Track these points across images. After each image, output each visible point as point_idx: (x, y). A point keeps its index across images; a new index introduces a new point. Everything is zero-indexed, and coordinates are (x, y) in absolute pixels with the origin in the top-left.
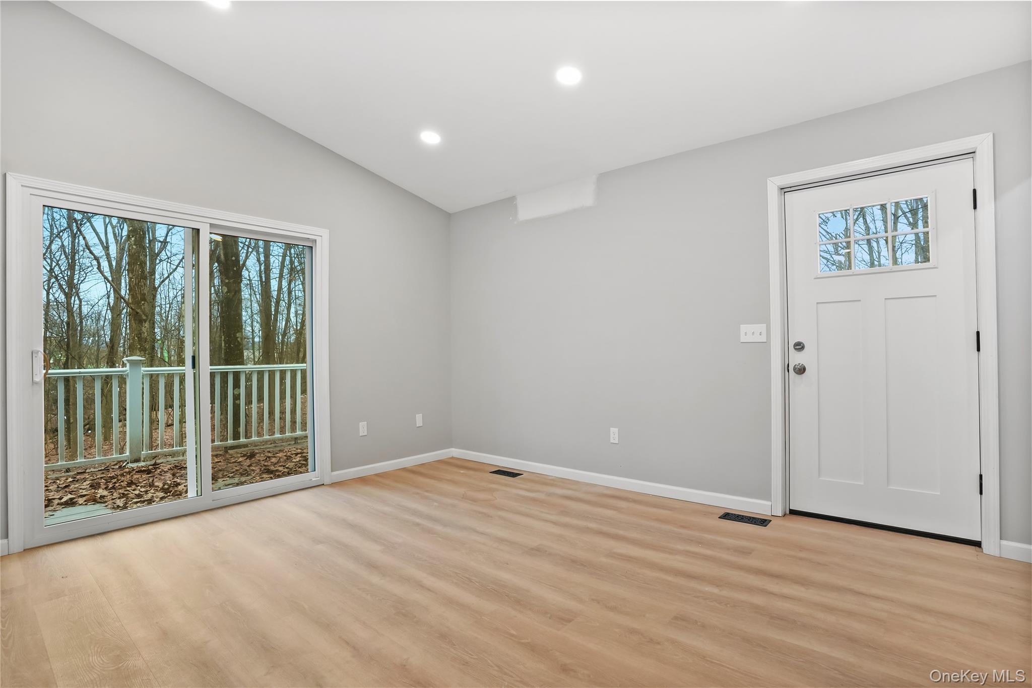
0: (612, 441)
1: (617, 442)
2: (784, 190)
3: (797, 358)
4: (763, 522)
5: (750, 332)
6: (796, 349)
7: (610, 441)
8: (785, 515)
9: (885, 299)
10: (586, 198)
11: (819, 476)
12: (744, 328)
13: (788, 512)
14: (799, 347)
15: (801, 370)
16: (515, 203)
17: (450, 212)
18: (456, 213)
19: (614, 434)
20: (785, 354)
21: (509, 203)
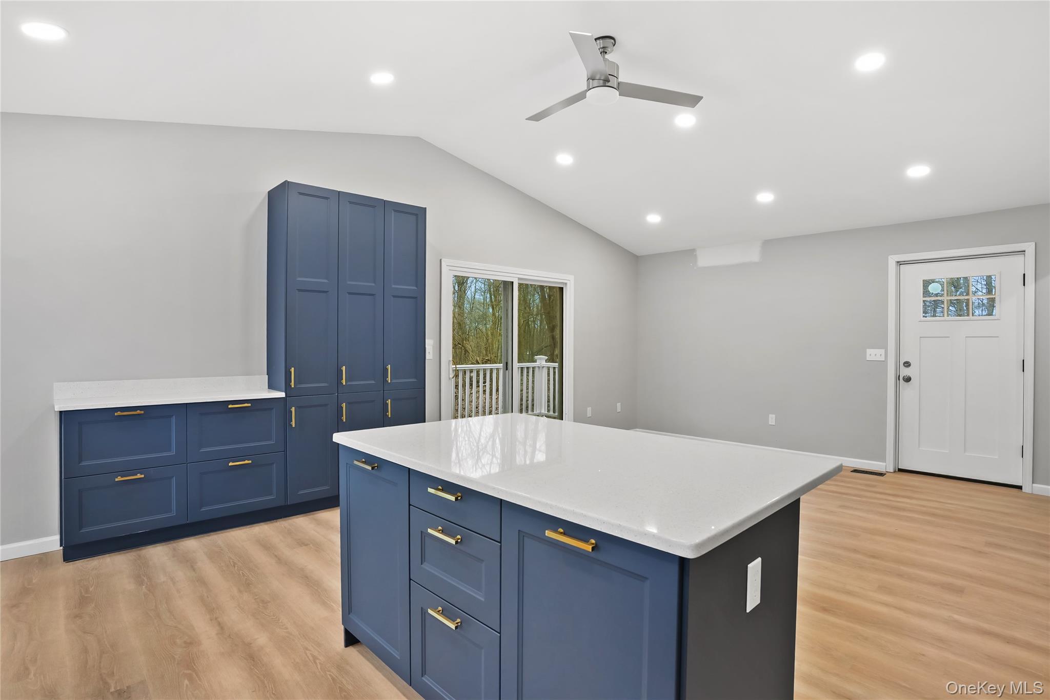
0: (770, 423)
1: (774, 424)
2: (899, 263)
3: (905, 372)
4: (881, 474)
5: (873, 354)
6: (905, 366)
7: (768, 423)
8: (895, 472)
9: (966, 337)
10: (754, 255)
11: (919, 447)
12: (869, 351)
13: (897, 470)
14: (907, 364)
15: (908, 379)
16: (695, 253)
17: (637, 255)
18: (643, 256)
19: (772, 419)
20: (897, 369)
21: (690, 253)
